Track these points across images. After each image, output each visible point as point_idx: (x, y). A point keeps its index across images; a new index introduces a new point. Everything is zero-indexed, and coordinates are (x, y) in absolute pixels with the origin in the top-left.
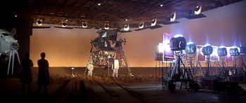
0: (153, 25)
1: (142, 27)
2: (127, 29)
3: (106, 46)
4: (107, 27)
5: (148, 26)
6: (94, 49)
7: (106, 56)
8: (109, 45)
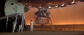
0: (63, 5)
1: (57, 6)
2: (50, 7)
3: (42, 15)
4: (40, 6)
5: (60, 6)
6: (36, 16)
7: (42, 19)
8: (43, 14)
